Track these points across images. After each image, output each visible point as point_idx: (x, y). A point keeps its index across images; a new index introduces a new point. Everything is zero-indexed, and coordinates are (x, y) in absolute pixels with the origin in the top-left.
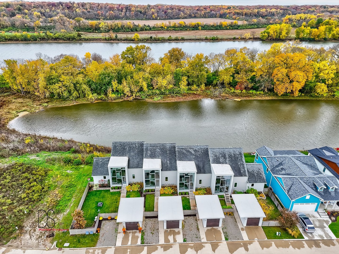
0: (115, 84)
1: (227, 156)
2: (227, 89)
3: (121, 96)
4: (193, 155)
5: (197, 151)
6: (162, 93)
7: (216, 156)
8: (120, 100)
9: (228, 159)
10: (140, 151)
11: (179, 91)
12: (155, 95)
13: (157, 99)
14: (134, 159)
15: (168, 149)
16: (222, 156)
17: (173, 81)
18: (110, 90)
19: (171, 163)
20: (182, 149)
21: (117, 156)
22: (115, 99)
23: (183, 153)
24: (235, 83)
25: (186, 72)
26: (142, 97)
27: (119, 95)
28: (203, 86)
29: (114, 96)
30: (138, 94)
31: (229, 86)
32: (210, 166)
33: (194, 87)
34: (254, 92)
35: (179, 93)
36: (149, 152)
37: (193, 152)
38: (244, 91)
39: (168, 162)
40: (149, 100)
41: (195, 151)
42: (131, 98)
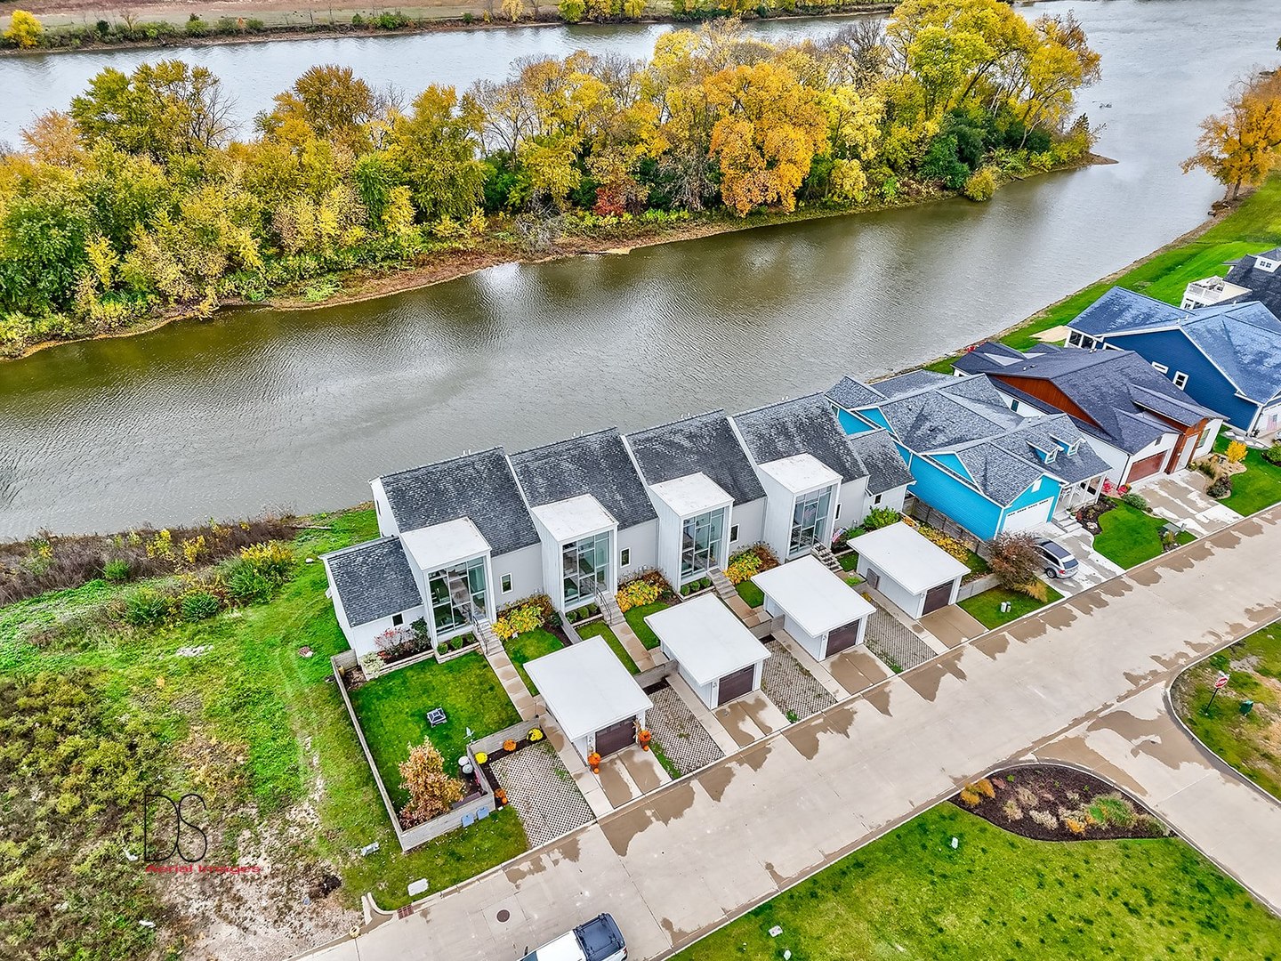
0: (99, 251)
1: (792, 430)
2: (567, 218)
3: (148, 304)
4: (691, 452)
5: (695, 436)
6: (330, 268)
7: (761, 437)
8: (150, 323)
9: (797, 439)
10: (501, 486)
11: (393, 246)
12: (302, 277)
13: (319, 294)
14: (491, 519)
15: (599, 453)
16: (779, 434)
17: (361, 211)
18: (86, 285)
19: (627, 498)
20: (648, 440)
21: (423, 525)
22: (123, 325)
23: (658, 453)
24: (588, 192)
25: (399, 169)
26: (248, 298)
27: (139, 302)
28: (478, 220)
29: (114, 309)
30: (229, 285)
31: (569, 204)
32: (752, 473)
33: (446, 225)
35: (397, 254)
36: (541, 481)
37: (686, 443)
38: (627, 216)
39: (619, 497)
40: (287, 304)
41: (691, 437)
42: (205, 308)
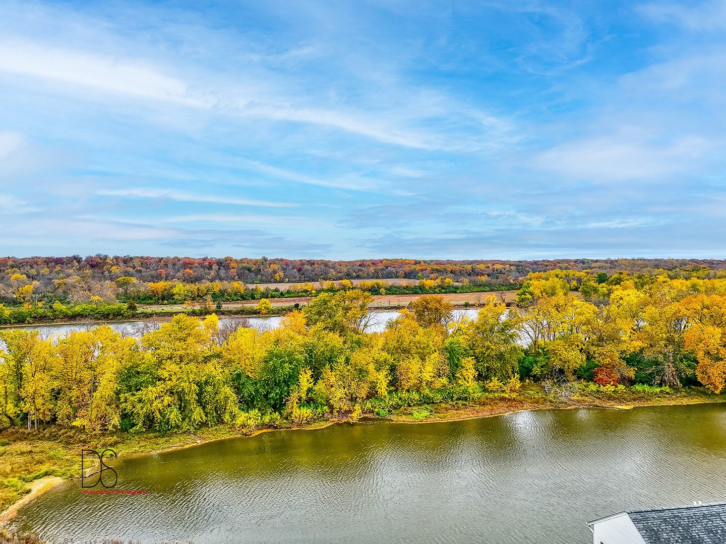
0: (305, 379)
3: (323, 412)
8: (322, 423)
13: (420, 415)
17: (447, 368)
18: (294, 397)
26: (378, 414)
28: (515, 381)
29: (306, 412)
30: (369, 405)
31: (575, 377)
33: (494, 383)
34: (646, 387)
38: (621, 387)
42: (356, 416)
